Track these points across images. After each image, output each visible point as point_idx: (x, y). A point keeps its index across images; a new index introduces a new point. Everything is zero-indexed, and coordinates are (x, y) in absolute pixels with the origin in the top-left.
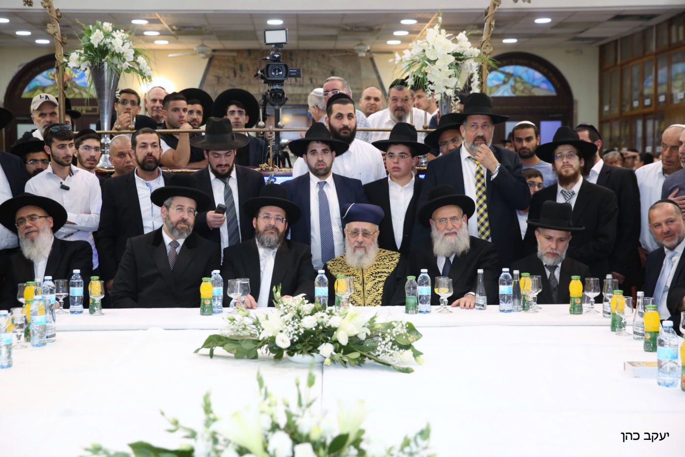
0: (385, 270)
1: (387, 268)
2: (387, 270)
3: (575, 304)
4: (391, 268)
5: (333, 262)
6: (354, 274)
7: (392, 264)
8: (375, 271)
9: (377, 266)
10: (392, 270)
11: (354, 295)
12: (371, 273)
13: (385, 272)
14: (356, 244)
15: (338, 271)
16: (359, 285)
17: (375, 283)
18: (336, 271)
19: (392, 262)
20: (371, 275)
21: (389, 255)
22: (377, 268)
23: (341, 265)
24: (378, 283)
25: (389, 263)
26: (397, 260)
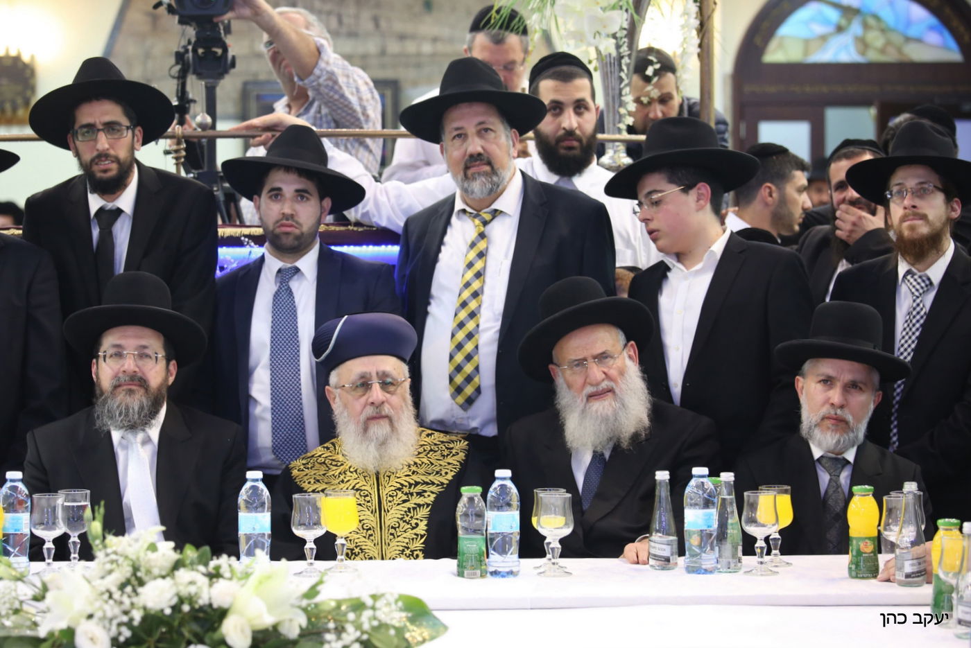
0: (431, 478)
1: (437, 473)
2: (437, 479)
3: (859, 553)
4: (446, 473)
5: (304, 462)
6: (357, 486)
7: (449, 464)
8: (407, 478)
9: (414, 468)
10: (449, 477)
11: (358, 536)
12: (398, 486)
13: (433, 483)
14: (370, 411)
15: (318, 481)
16: (369, 513)
17: (409, 509)
18: (312, 481)
19: (450, 460)
20: (399, 489)
21: (442, 442)
22: (414, 472)
23: (323, 468)
24: (414, 509)
25: (441, 462)
26: (462, 456)
